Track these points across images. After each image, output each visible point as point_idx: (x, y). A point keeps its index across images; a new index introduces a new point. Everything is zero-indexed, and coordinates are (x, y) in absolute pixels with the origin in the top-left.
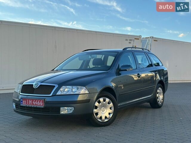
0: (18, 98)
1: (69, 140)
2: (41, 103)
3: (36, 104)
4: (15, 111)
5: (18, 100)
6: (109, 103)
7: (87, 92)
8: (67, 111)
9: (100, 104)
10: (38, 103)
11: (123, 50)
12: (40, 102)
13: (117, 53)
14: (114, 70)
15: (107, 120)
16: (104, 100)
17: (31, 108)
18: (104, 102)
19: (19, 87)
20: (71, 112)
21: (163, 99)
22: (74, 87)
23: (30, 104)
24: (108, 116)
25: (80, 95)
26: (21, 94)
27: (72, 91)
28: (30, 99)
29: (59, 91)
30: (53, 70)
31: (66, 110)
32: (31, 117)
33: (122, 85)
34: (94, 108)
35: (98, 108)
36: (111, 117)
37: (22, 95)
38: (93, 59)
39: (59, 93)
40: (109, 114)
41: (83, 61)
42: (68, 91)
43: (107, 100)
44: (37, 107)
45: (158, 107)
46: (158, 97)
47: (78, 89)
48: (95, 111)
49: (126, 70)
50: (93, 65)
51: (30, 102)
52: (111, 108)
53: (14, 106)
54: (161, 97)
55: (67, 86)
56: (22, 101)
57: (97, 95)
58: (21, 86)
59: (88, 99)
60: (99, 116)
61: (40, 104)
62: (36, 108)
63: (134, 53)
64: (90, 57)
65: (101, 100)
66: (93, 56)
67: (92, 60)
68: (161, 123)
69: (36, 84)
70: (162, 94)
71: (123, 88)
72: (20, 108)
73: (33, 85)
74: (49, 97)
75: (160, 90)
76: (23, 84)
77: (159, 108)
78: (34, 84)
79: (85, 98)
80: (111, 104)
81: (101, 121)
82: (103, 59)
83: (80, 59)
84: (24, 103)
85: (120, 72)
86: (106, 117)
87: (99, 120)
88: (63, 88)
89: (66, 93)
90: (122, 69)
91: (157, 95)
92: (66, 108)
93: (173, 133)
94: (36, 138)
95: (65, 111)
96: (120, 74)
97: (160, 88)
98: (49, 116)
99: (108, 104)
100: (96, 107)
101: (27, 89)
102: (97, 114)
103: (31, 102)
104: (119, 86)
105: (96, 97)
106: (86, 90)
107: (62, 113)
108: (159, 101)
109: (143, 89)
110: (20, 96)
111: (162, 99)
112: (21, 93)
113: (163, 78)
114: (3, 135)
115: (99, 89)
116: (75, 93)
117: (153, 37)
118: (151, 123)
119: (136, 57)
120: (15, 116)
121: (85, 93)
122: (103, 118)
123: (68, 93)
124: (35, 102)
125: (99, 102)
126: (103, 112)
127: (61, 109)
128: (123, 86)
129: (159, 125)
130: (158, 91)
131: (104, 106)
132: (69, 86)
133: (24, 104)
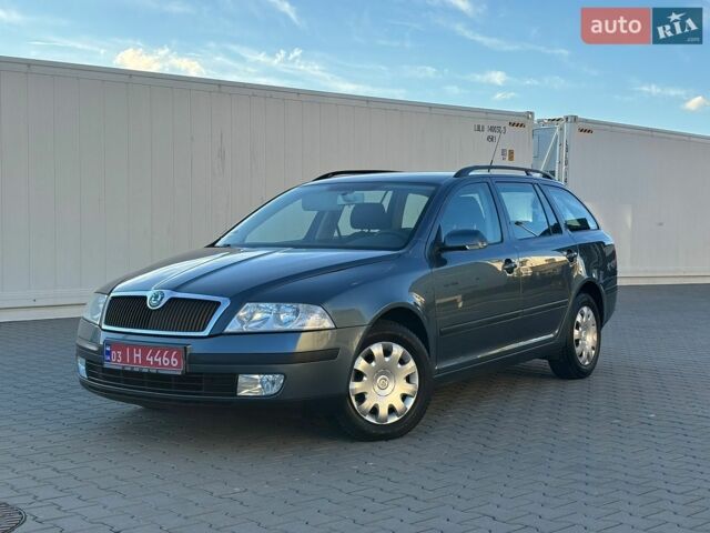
0: (93, 340)
1: (267, 483)
2: (173, 359)
3: (156, 363)
4: (83, 384)
5: (95, 349)
6: (402, 361)
7: (327, 324)
8: (260, 386)
9: (373, 364)
10: (164, 359)
11: (455, 176)
12: (169, 356)
13: (433, 188)
14: (422, 248)
15: (396, 419)
16: (387, 352)
17: (140, 374)
18: (387, 359)
19: (96, 303)
20: (274, 390)
21: (597, 347)
22: (283, 306)
23: (137, 362)
24: (398, 405)
25: (303, 334)
26: (104, 327)
27: (278, 320)
28: (138, 347)
29: (235, 318)
30: (213, 245)
31: (257, 384)
32: (139, 407)
33: (459, 297)
34: (352, 378)
35: (365, 378)
36: (409, 407)
37: (109, 332)
38: (352, 207)
39: (233, 327)
40: (404, 397)
41: (316, 213)
42: (264, 320)
43: (398, 351)
44: (160, 372)
45: (580, 374)
46: (577, 341)
47: (297, 313)
48: (356, 386)
49: (464, 248)
50: (354, 225)
51: (135, 355)
52: (408, 379)
53: (82, 368)
54: (588, 340)
55: (261, 305)
56: (109, 353)
57: (361, 334)
58: (104, 301)
59: (332, 346)
60: (368, 404)
61: (171, 364)
62: (157, 376)
63: (493, 186)
64: (340, 200)
65: (377, 349)
66: (349, 196)
67: (347, 212)
68: (581, 430)
69: (156, 297)
70: (595, 328)
71: (460, 305)
72: (104, 377)
73: (145, 298)
74: (199, 340)
75: (585, 316)
76: (112, 295)
77: (581, 378)
78: (149, 294)
79: (322, 346)
80: (411, 365)
81: (374, 421)
82: (386, 204)
83: (306, 208)
84: (118, 358)
85: (445, 255)
86: (392, 410)
87: (368, 418)
88: (246, 309)
89: (258, 326)
90: (449, 244)
91: (576, 332)
92: (257, 377)
93: (615, 464)
94: (158, 477)
95: (253, 386)
96: (444, 262)
97: (585, 309)
98: (198, 402)
99: (399, 366)
100: (359, 376)
101: (127, 310)
102: (361, 398)
103: (139, 355)
104: (438, 302)
105: (357, 341)
106: (323, 316)
107: (244, 393)
108: (581, 355)
109: (524, 313)
110: (103, 337)
111: (593, 348)
112: (107, 323)
113: (599, 274)
114: (49, 467)
115: (368, 314)
116: (288, 327)
117: (575, 118)
118: (548, 430)
119: (501, 200)
120: (83, 403)
121: (321, 327)
122: (383, 411)
123: (263, 328)
124: (153, 355)
125: (370, 358)
126: (382, 392)
127: (242, 379)
128: (463, 300)
129: (574, 437)
130: (579, 319)
131: (387, 371)
132: (268, 305)
133: (115, 362)
